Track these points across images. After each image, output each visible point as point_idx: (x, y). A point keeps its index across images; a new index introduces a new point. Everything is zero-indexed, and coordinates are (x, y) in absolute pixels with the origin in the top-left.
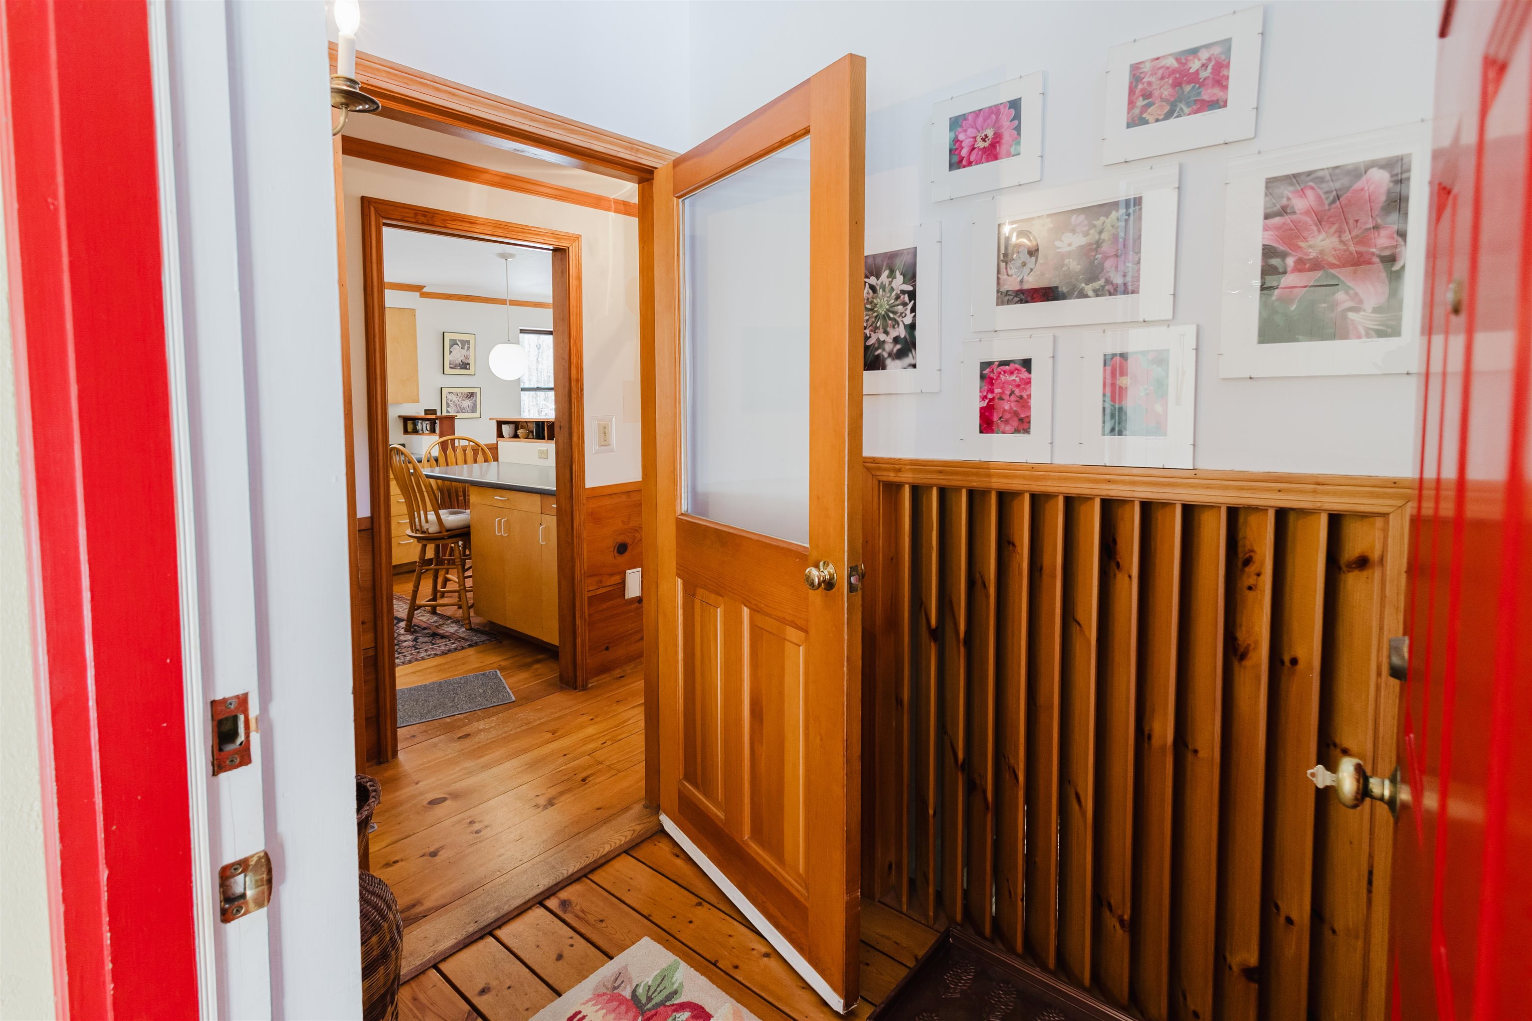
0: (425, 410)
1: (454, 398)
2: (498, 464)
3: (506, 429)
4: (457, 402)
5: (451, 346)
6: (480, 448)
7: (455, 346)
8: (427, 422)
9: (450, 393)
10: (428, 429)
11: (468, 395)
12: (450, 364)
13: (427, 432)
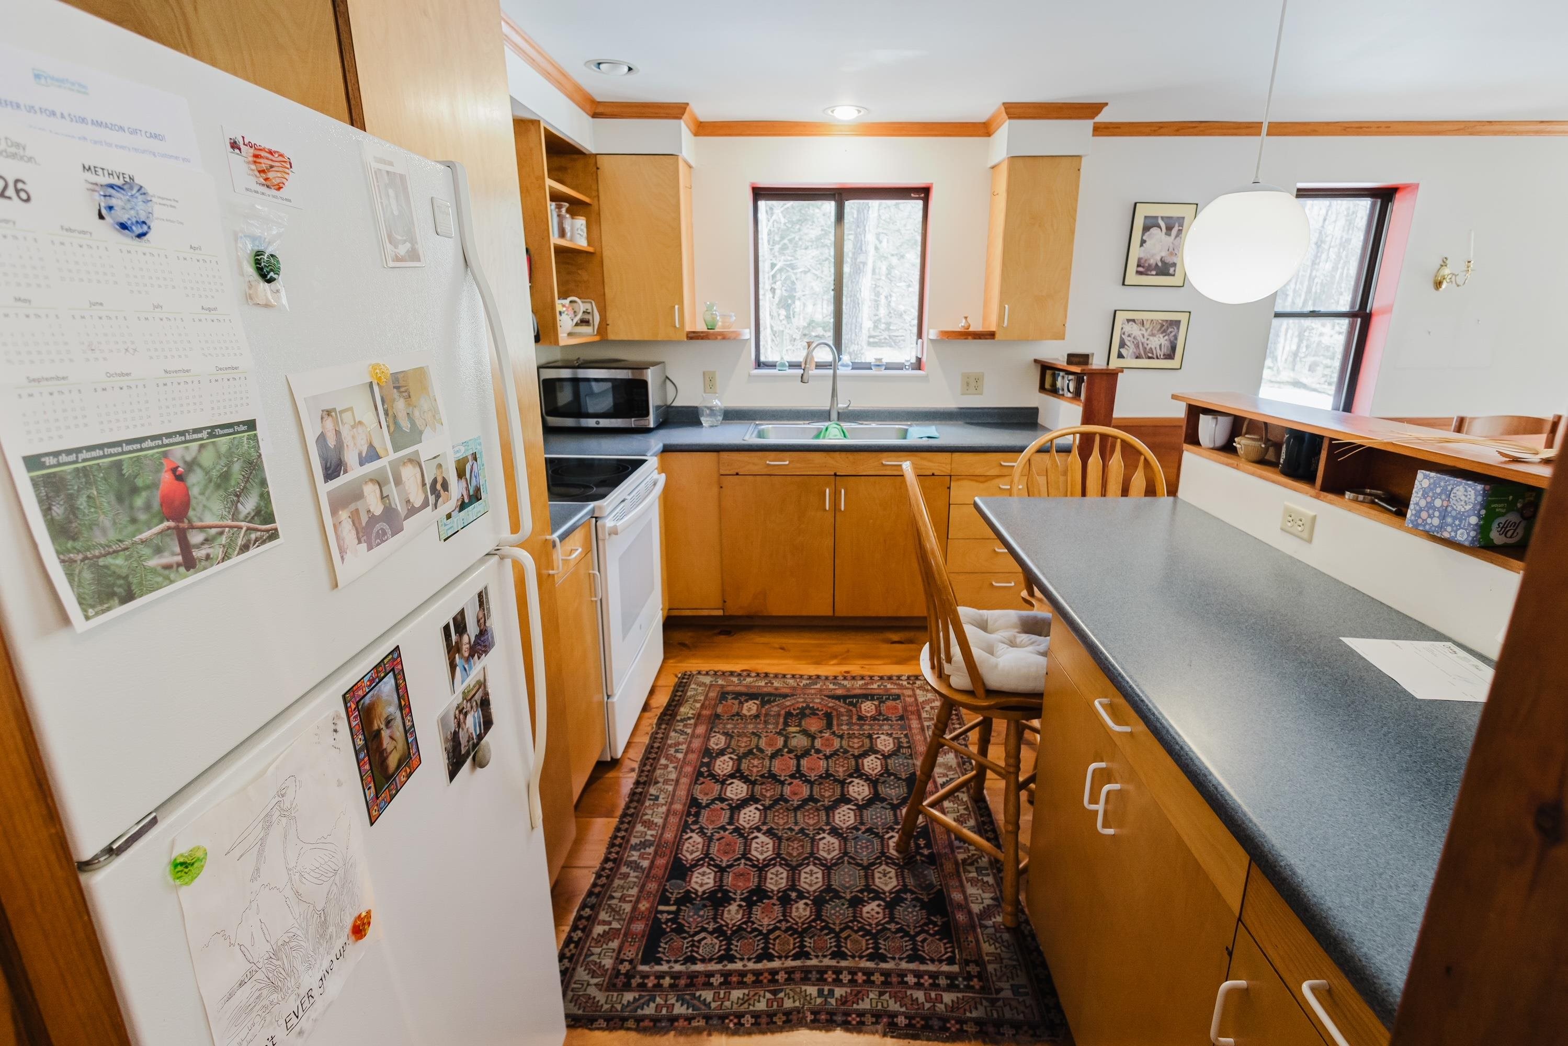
0: (1070, 356)
1: (1135, 330)
2: (1175, 503)
3: (1208, 429)
4: (1140, 338)
5: (1146, 229)
6: (1142, 458)
7: (1154, 231)
8: (1071, 377)
9: (1128, 321)
10: (1071, 390)
11: (1162, 326)
12: (1138, 266)
13: (1070, 395)
